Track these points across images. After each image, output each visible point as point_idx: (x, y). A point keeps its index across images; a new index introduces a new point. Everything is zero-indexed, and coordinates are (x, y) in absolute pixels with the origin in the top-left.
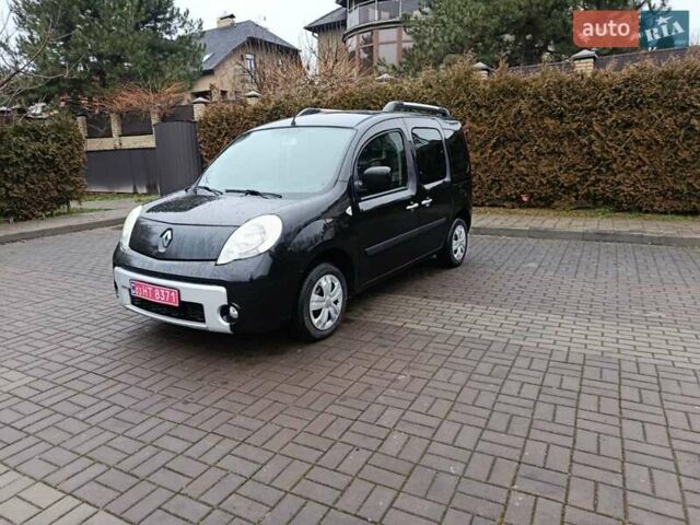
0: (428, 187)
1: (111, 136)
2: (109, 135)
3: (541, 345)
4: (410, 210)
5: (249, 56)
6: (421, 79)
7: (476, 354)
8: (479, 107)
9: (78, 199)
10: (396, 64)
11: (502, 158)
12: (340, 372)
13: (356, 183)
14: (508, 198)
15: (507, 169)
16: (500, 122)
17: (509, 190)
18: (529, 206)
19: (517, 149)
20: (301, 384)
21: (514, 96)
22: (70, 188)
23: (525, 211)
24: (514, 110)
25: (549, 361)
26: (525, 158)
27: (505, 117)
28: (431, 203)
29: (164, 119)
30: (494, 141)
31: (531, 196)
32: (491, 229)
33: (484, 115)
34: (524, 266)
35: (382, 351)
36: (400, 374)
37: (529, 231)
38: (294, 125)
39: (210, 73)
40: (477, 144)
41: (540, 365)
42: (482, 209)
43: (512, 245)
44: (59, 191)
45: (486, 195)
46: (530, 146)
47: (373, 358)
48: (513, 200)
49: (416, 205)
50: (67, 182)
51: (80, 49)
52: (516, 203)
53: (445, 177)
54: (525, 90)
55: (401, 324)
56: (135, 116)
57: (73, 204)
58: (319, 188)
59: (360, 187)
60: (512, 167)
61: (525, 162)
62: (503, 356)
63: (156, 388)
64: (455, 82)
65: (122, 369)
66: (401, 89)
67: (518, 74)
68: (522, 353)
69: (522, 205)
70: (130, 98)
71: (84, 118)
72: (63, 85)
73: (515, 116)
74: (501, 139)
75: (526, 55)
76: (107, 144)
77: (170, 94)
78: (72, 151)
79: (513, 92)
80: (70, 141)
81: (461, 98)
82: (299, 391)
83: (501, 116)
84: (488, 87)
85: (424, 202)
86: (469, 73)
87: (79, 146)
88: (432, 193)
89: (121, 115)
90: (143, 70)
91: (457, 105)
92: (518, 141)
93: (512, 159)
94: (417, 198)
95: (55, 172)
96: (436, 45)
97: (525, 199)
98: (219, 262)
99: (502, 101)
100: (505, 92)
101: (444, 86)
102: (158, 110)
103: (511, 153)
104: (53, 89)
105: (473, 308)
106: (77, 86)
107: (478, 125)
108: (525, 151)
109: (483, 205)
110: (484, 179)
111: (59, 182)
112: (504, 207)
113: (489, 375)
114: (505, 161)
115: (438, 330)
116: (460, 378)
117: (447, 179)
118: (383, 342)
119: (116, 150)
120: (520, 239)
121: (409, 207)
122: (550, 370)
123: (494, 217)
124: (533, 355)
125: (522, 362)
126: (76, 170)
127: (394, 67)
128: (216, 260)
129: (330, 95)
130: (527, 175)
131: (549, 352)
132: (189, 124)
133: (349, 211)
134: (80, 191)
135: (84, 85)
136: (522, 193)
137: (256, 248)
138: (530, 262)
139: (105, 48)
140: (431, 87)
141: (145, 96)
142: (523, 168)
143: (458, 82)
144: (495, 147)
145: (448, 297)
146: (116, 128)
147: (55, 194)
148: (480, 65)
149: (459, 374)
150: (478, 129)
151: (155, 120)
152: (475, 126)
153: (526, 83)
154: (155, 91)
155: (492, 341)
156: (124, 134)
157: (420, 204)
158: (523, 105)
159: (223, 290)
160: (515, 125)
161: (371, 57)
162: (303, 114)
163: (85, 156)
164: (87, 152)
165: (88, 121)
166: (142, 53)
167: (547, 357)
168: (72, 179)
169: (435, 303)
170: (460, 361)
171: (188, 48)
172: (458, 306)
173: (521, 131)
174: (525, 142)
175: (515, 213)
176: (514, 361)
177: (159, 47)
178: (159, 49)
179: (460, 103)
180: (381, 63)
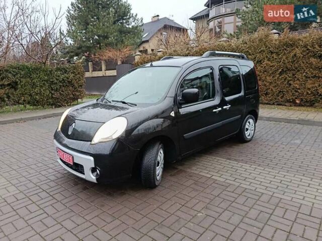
0: (227, 99)
1: (102, 70)
2: (101, 70)
3: (294, 200)
4: (215, 112)
5: (164, 33)
6: (241, 40)
7: (250, 202)
8: (272, 53)
9: (81, 98)
10: (232, 33)
11: (285, 80)
12: (164, 207)
13: (178, 98)
14: (288, 101)
15: (287, 85)
16: (284, 60)
17: (288, 97)
18: (300, 105)
19: (294, 75)
20: (140, 212)
21: (292, 46)
22: (78, 94)
23: (297, 108)
24: (292, 54)
25: (298, 213)
26: (298, 79)
27: (287, 58)
28: (230, 107)
29: (123, 63)
30: (280, 70)
31: (302, 100)
32: (276, 118)
33: (275, 57)
34: (292, 142)
35: (193, 194)
36: (200, 212)
37: (298, 120)
38: (152, 66)
39: (147, 41)
40: (270, 72)
41: (291, 216)
42: (273, 106)
43: (287, 128)
44: (73, 95)
45: (276, 99)
46: (301, 73)
47: (187, 199)
48: (291, 102)
49: (220, 109)
50: (77, 91)
51: (90, 33)
52: (292, 103)
53: (240, 92)
54: (299, 43)
55: (209, 176)
56: (111, 62)
57: (79, 100)
58: (156, 101)
59: (180, 100)
60: (290, 84)
61: (298, 82)
62: (267, 205)
63: (68, 205)
64: (259, 40)
65: (57, 191)
66: (231, 45)
67: (295, 35)
68: (280, 205)
69: (296, 105)
70: (109, 54)
71: (91, 63)
72: (83, 49)
73: (293, 57)
74: (285, 69)
75: (302, 25)
76: (100, 74)
77: (126, 51)
78: (79, 77)
79: (292, 45)
80: (79, 73)
81: (262, 49)
82: (139, 217)
83: (284, 57)
84: (277, 42)
85: (225, 107)
86: (267, 36)
87: (83, 75)
88: (231, 102)
89: (106, 61)
90: (116, 41)
91: (260, 52)
92: (294, 70)
93: (290, 80)
94: (220, 105)
95: (72, 87)
96: (252, 22)
97: (298, 102)
98: (93, 143)
99: (285, 49)
100: (287, 45)
101: (253, 42)
102: (120, 59)
103: (290, 77)
104: (80, 51)
105: (256, 168)
106: (89, 49)
107: (272, 62)
108: (298, 75)
109: (273, 104)
110: (274, 90)
111: (73, 91)
112: (285, 105)
113: (255, 220)
114: (287, 81)
115: (231, 182)
116: (236, 219)
117: (242, 94)
118: (196, 187)
119: (103, 76)
120: (292, 124)
121: (214, 111)
122: (298, 220)
123: (280, 111)
124: (287, 207)
125: (279, 212)
126: (81, 86)
127: (231, 34)
128: (91, 141)
129: (195, 49)
130: (299, 89)
131: (299, 205)
132: (130, 65)
133: (173, 114)
134: (82, 95)
135: (91, 49)
136: (296, 98)
137: (111, 136)
138: (297, 139)
139: (100, 32)
140: (246, 43)
141: (116, 53)
142: (297, 85)
143: (261, 40)
144: (281, 74)
145: (242, 160)
146: (104, 67)
147: (72, 96)
148: (275, 31)
149: (236, 216)
150: (272, 65)
151: (119, 63)
152: (270, 63)
153: (299, 40)
154: (120, 50)
155: (263, 194)
156: (107, 70)
157: (222, 108)
158: (298, 51)
159: (92, 158)
160: (293, 62)
161: (221, 31)
162: (163, 60)
163: (85, 79)
164: (86, 78)
165: (93, 64)
166: (115, 34)
167: (297, 209)
168: (79, 89)
169: (234, 163)
170: (239, 206)
171: (136, 31)
172: (247, 166)
173: (296, 65)
174: (299, 71)
175: (291, 109)
176: (274, 210)
177: (124, 31)
178: (124, 32)
179: (262, 51)
180: (225, 33)
